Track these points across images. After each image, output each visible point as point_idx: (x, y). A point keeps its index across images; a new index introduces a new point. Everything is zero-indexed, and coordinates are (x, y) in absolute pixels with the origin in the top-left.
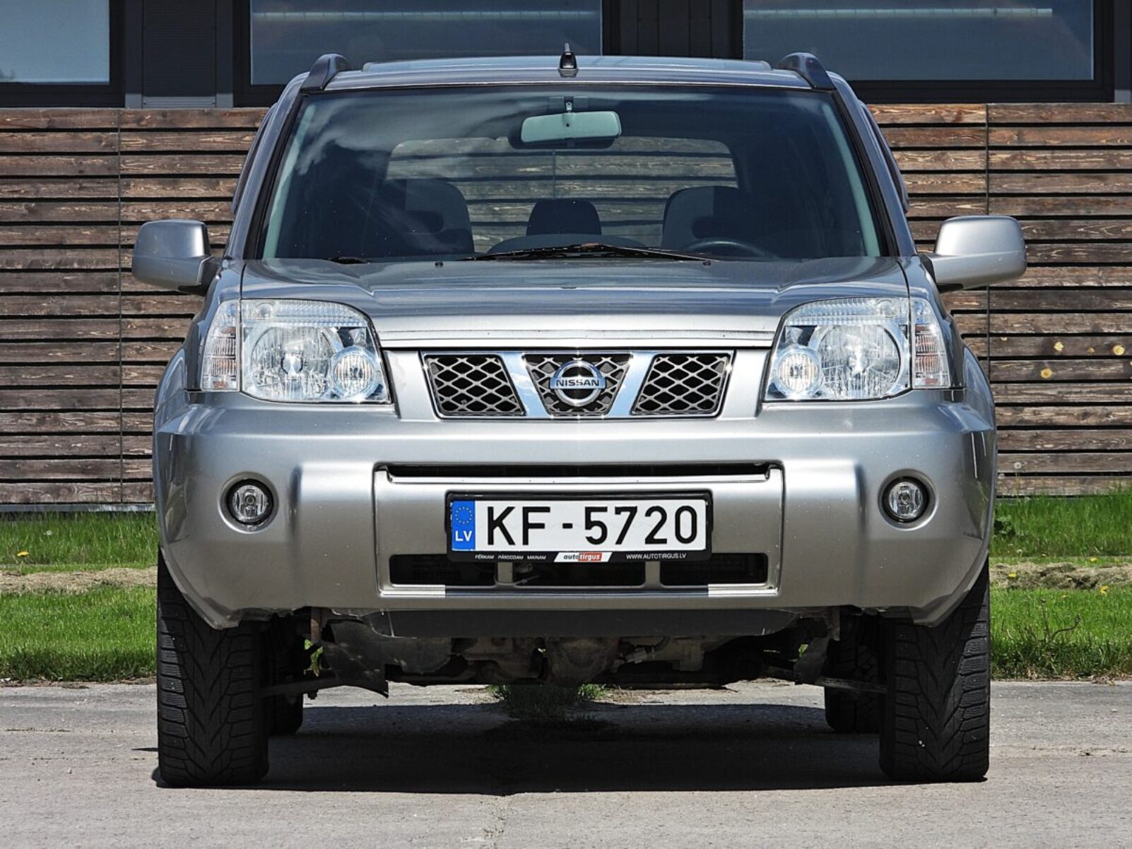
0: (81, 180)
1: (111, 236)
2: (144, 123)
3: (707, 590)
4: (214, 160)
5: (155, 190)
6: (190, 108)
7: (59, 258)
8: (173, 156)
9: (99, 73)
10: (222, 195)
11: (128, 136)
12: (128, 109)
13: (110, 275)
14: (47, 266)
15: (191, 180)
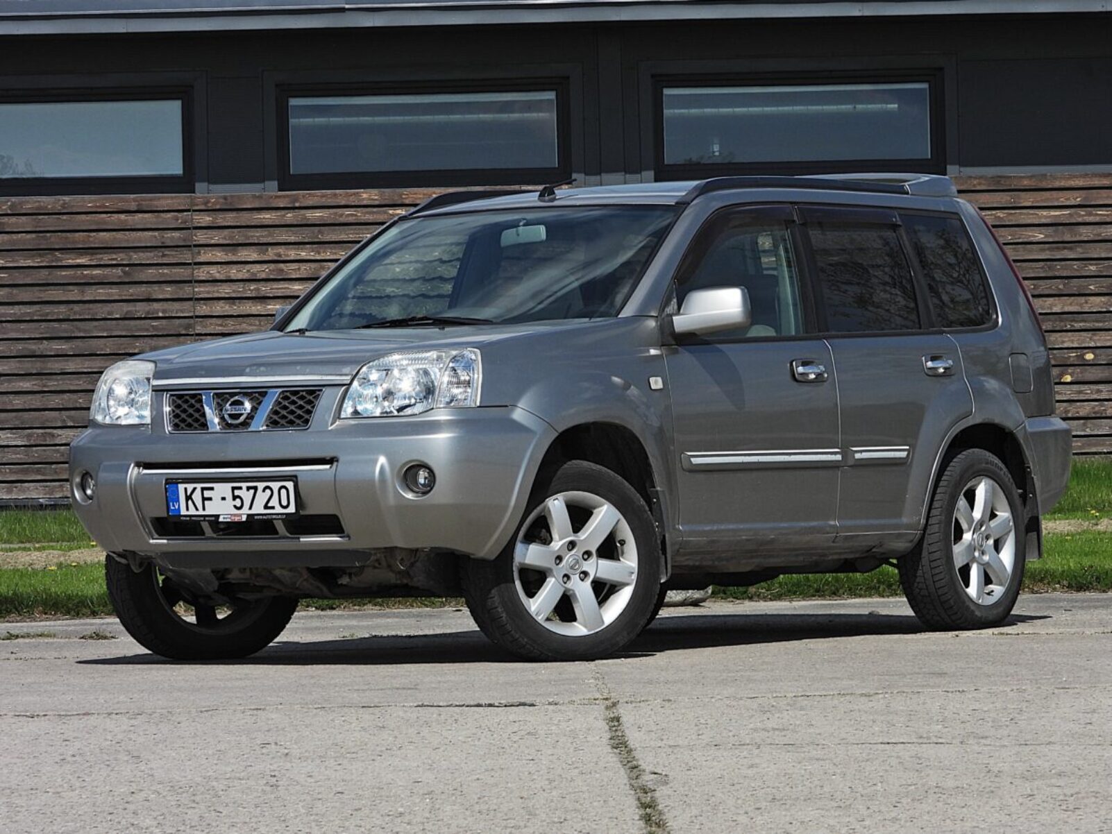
0: (163, 249)
1: (187, 291)
2: (210, 205)
3: (299, 538)
4: (264, 232)
5: (219, 255)
6: (246, 192)
7: (147, 309)
8: (233, 230)
9: (174, 166)
10: (270, 259)
11: (198, 215)
12: (198, 195)
13: (187, 320)
14: (138, 315)
15: (248, 247)
